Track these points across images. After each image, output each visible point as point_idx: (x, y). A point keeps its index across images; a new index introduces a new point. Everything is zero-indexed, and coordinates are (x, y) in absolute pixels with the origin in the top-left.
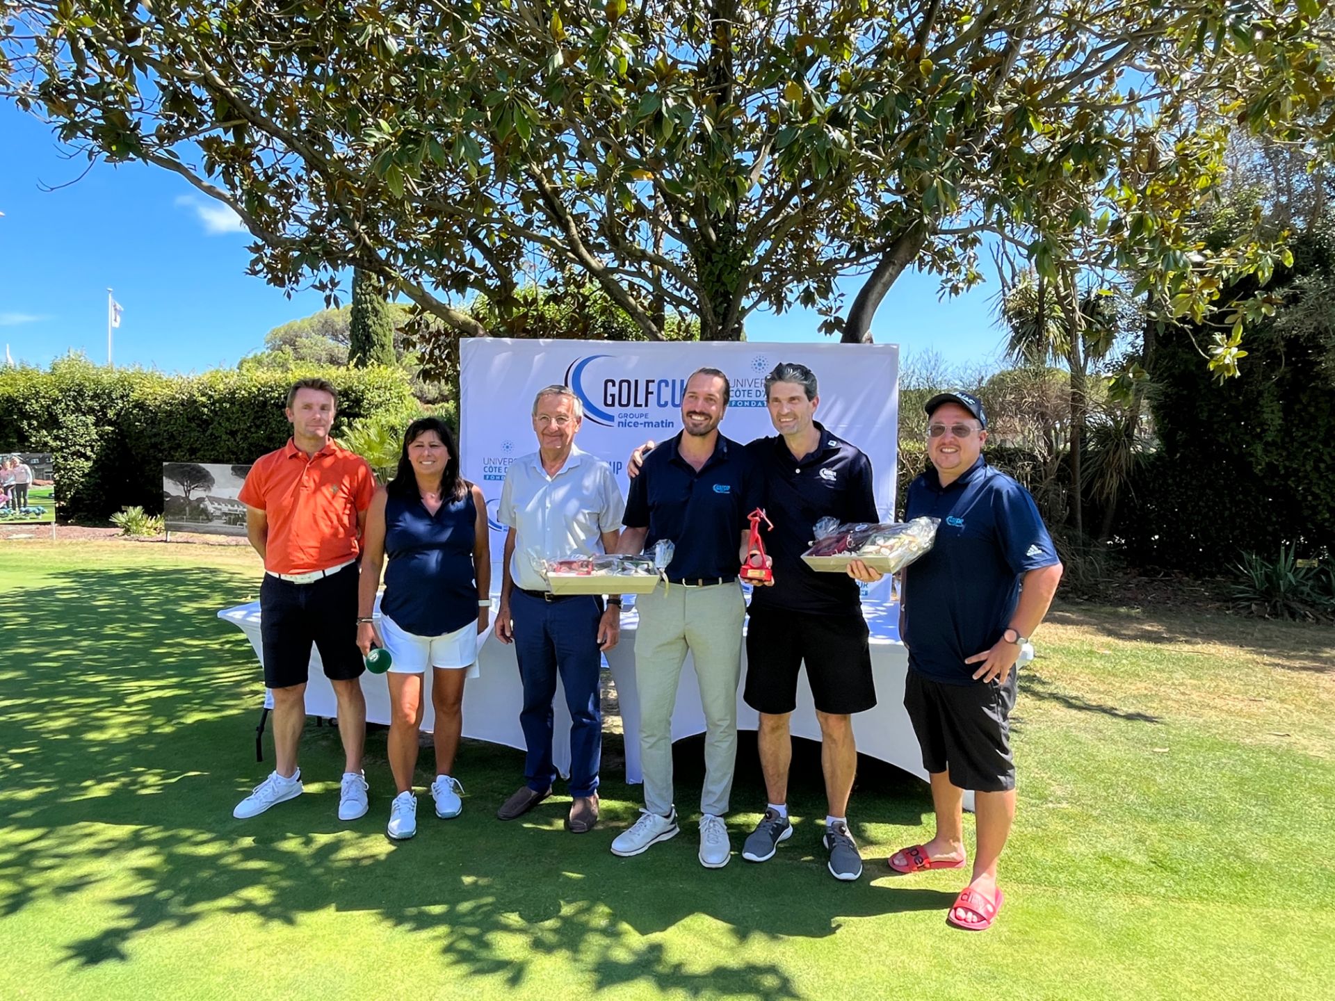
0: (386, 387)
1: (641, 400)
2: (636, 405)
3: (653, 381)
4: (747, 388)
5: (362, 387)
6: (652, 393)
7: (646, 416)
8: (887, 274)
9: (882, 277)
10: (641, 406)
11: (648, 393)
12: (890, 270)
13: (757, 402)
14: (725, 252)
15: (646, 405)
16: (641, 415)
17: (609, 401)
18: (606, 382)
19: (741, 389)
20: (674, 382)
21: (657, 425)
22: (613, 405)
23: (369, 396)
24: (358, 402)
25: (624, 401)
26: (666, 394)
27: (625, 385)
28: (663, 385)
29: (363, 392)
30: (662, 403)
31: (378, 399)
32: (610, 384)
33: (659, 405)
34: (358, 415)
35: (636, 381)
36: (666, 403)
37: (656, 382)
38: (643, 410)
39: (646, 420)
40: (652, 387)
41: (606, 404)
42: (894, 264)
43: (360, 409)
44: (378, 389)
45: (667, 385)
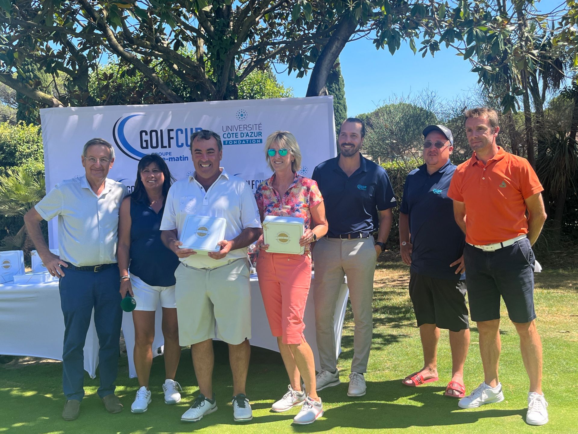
0: (33, 141)
1: (166, 143)
2: (163, 147)
3: (172, 130)
4: (235, 132)
5: (14, 142)
6: (173, 138)
7: (170, 154)
8: (334, 46)
9: (331, 49)
10: (166, 147)
11: (170, 138)
12: (336, 43)
13: (242, 141)
14: (221, 39)
15: (170, 147)
16: (166, 154)
17: (144, 145)
18: (141, 132)
19: (231, 132)
20: (186, 130)
21: (178, 159)
22: (147, 147)
23: (20, 148)
24: (12, 154)
25: (154, 144)
26: (182, 138)
27: (154, 134)
28: (179, 132)
29: (15, 146)
30: (180, 144)
31: (28, 151)
32: (144, 134)
33: (178, 146)
34: (13, 164)
35: (161, 131)
36: (182, 144)
37: (175, 130)
38: (167, 150)
39: (170, 157)
40: (173, 134)
41: (142, 147)
42: (338, 39)
43: (14, 159)
44: (28, 142)
45: (182, 133)
